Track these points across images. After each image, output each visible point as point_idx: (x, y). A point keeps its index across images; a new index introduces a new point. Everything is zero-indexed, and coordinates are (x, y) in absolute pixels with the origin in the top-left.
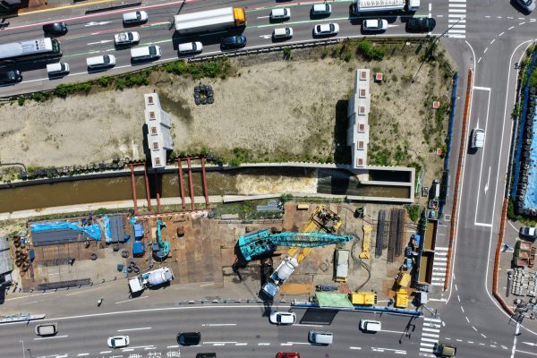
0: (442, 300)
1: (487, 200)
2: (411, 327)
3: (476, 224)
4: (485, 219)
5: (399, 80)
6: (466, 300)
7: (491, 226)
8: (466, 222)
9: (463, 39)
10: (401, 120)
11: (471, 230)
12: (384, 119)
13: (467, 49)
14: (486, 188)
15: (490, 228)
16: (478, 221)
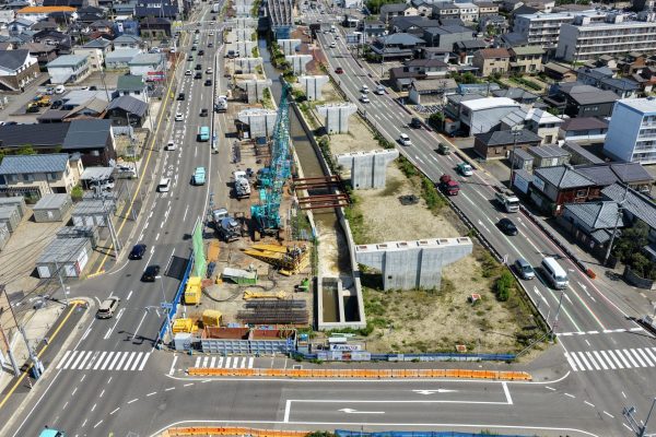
0: (172, 371)
1: (329, 412)
2: (140, 341)
3: (289, 402)
4: (297, 412)
5: (481, 318)
6: (166, 397)
7: (286, 421)
8: (292, 390)
9: (570, 367)
10: (428, 322)
11: (278, 396)
12: (424, 308)
13: (559, 373)
14: (348, 411)
16: (293, 405)
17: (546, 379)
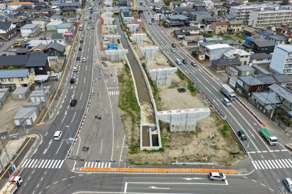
0: (74, 169)
1: (144, 188)
3: (126, 183)
4: (130, 188)
5: (214, 144)
6: (71, 181)
7: (125, 192)
8: (128, 178)
9: (254, 168)
10: (190, 146)
11: (122, 180)
12: (189, 140)
13: (249, 170)
14: (153, 187)
15: (123, 191)
16: (128, 185)
17: (243, 173)
